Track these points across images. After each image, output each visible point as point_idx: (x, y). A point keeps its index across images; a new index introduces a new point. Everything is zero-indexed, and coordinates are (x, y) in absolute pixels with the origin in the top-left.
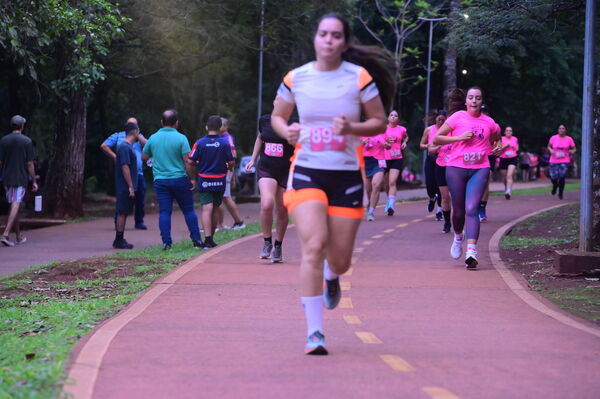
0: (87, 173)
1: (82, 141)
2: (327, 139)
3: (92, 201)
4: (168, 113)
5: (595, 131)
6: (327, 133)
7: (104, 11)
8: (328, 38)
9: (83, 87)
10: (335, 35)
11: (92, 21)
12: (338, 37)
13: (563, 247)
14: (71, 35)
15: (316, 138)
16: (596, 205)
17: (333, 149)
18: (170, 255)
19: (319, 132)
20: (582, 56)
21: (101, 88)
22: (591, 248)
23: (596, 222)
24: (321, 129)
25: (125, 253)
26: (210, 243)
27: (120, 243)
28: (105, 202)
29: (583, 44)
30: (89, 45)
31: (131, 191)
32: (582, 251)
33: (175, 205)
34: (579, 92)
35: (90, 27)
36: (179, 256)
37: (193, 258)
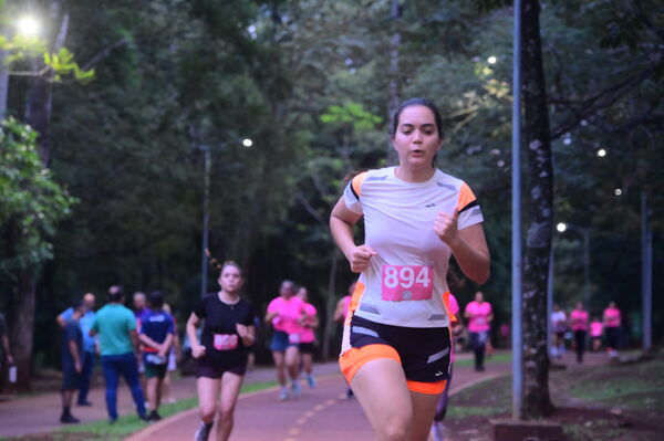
0: (35, 349)
1: (31, 319)
2: (407, 282)
3: (40, 377)
4: (114, 290)
5: (525, 305)
6: (407, 274)
7: (52, 193)
8: (416, 135)
9: (32, 266)
10: (425, 129)
11: (41, 203)
12: (429, 133)
13: (497, 416)
14: (21, 216)
15: (391, 281)
16: (527, 376)
17: (414, 298)
18: (116, 429)
19: (396, 272)
20: (509, 234)
21: (49, 267)
22: (523, 417)
23: (527, 392)
24: (399, 268)
25: (71, 428)
26: (155, 416)
27: (67, 417)
28: (53, 378)
29: (510, 222)
30: (38, 225)
31: (78, 366)
32: (515, 420)
33: (122, 379)
34: (509, 267)
35: (38, 208)
36: (125, 430)
37: (139, 431)
